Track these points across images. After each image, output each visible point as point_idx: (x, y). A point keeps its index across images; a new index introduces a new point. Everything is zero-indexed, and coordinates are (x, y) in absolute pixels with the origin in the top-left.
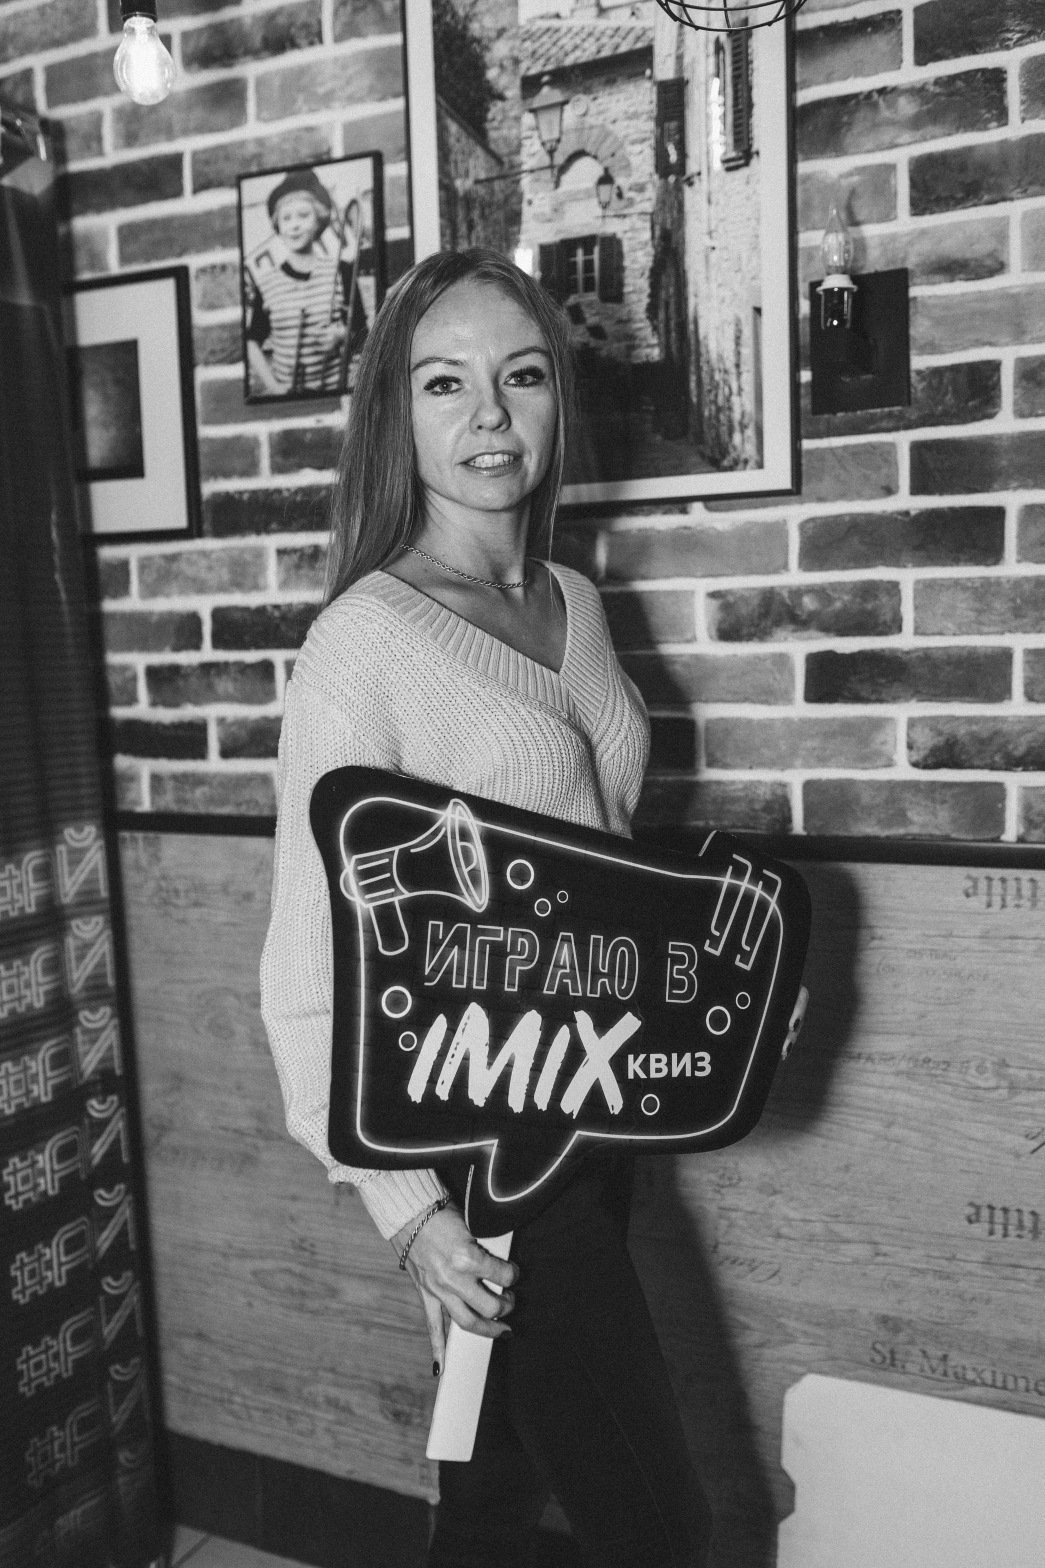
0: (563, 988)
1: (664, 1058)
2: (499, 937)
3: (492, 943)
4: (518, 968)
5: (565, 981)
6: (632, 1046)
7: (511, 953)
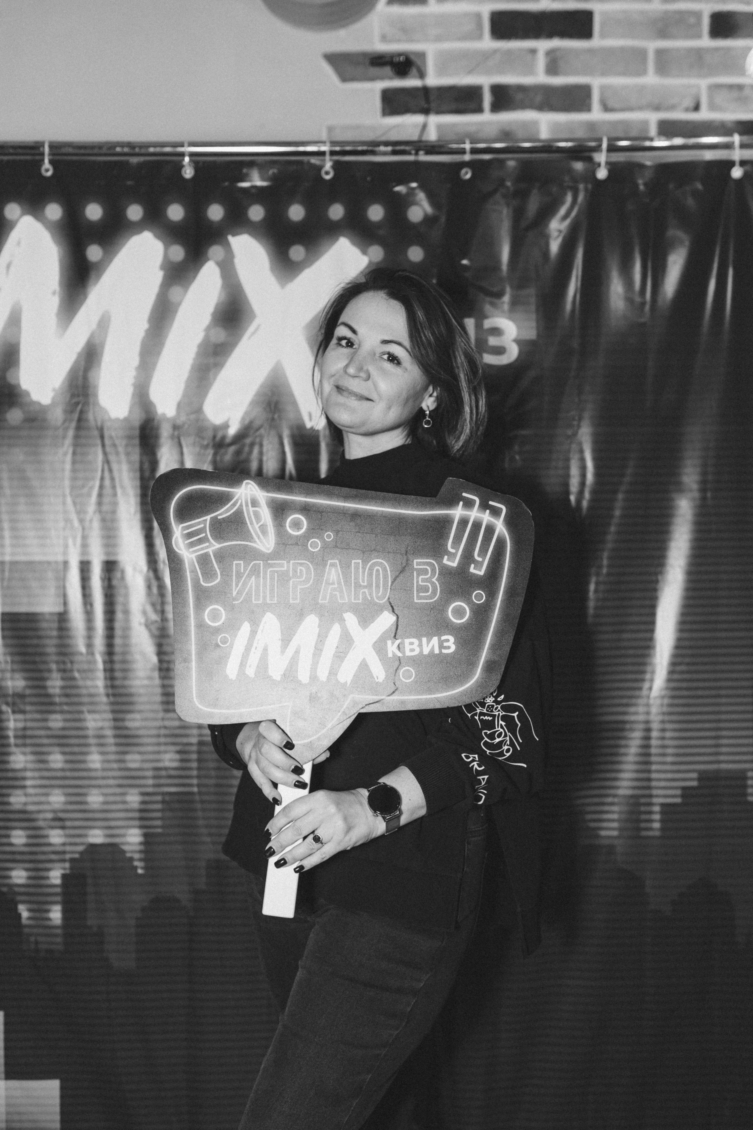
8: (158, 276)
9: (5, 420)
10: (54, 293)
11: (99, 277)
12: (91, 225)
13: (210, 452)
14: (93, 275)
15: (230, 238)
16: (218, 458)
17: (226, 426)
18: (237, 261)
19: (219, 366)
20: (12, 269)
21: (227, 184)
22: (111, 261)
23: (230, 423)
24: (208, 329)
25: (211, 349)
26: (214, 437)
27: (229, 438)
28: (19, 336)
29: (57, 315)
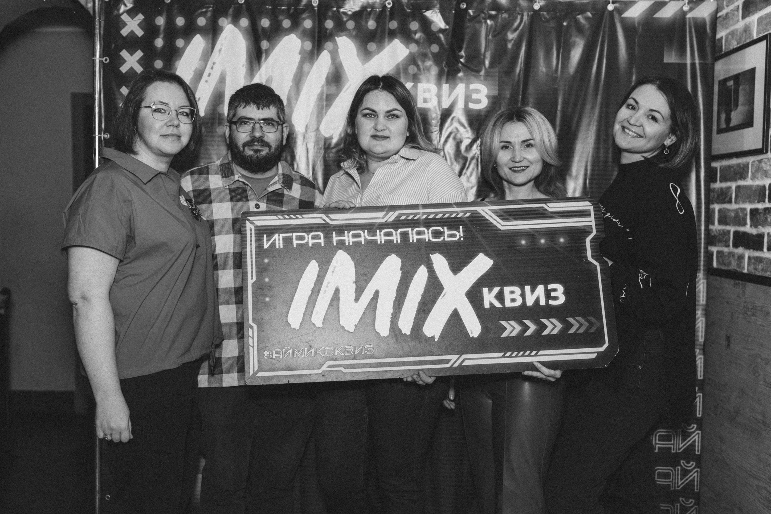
8: (298, 57)
9: (216, 132)
10: (243, 66)
11: (267, 57)
12: (263, 29)
13: (322, 152)
14: (264, 56)
15: (336, 38)
16: (326, 156)
17: (331, 138)
18: (339, 50)
19: (328, 106)
20: (222, 52)
21: (335, 9)
22: (273, 49)
23: (333, 137)
24: (323, 87)
25: (325, 97)
26: (325, 144)
27: (333, 144)
28: (224, 88)
29: (245, 77)
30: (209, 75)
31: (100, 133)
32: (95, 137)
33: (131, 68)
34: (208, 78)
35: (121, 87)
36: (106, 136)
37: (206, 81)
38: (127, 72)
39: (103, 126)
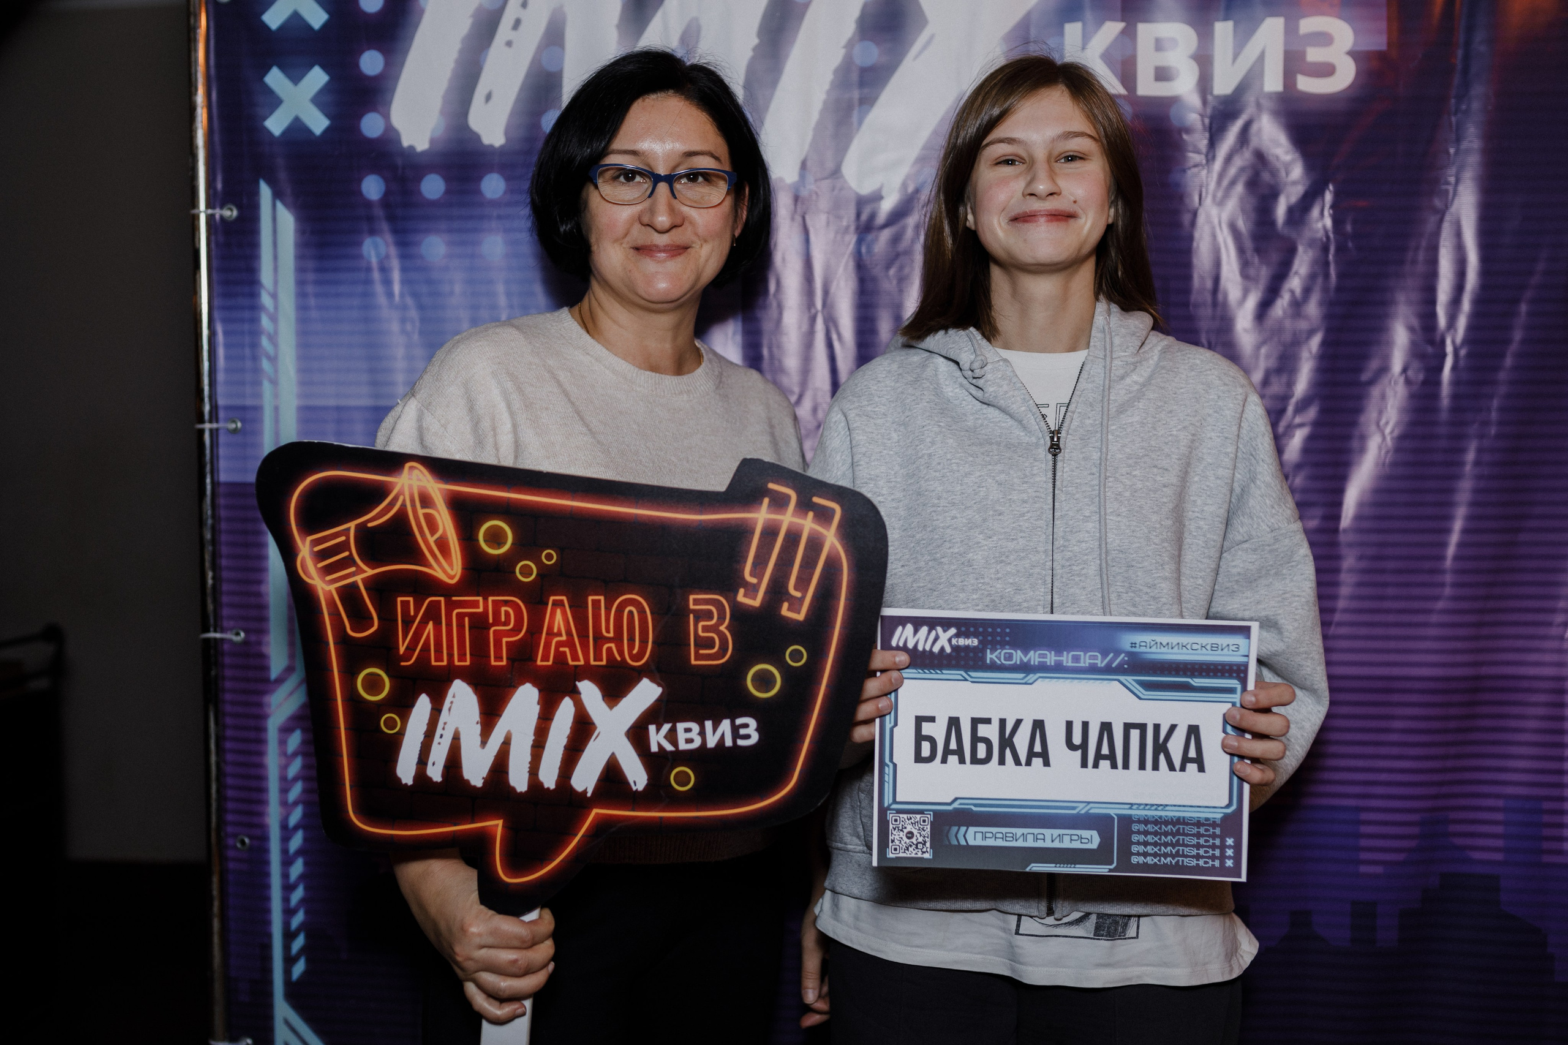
0: (560, 658)
1: (695, 727)
2: (478, 608)
3: (471, 615)
4: (505, 640)
5: (562, 649)
6: (653, 715)
7: (493, 625)
13: (852, 238)
16: (863, 250)
17: (877, 198)
19: (867, 103)
23: (884, 193)
24: (848, 45)
25: (855, 77)
26: (858, 215)
27: (881, 218)
28: (561, 60)
29: (618, 27)
30: (517, 24)
31: (209, 205)
32: (195, 218)
33: (296, 16)
34: (514, 33)
35: (267, 70)
36: (227, 213)
37: (509, 44)
38: (282, 28)
39: (219, 186)
